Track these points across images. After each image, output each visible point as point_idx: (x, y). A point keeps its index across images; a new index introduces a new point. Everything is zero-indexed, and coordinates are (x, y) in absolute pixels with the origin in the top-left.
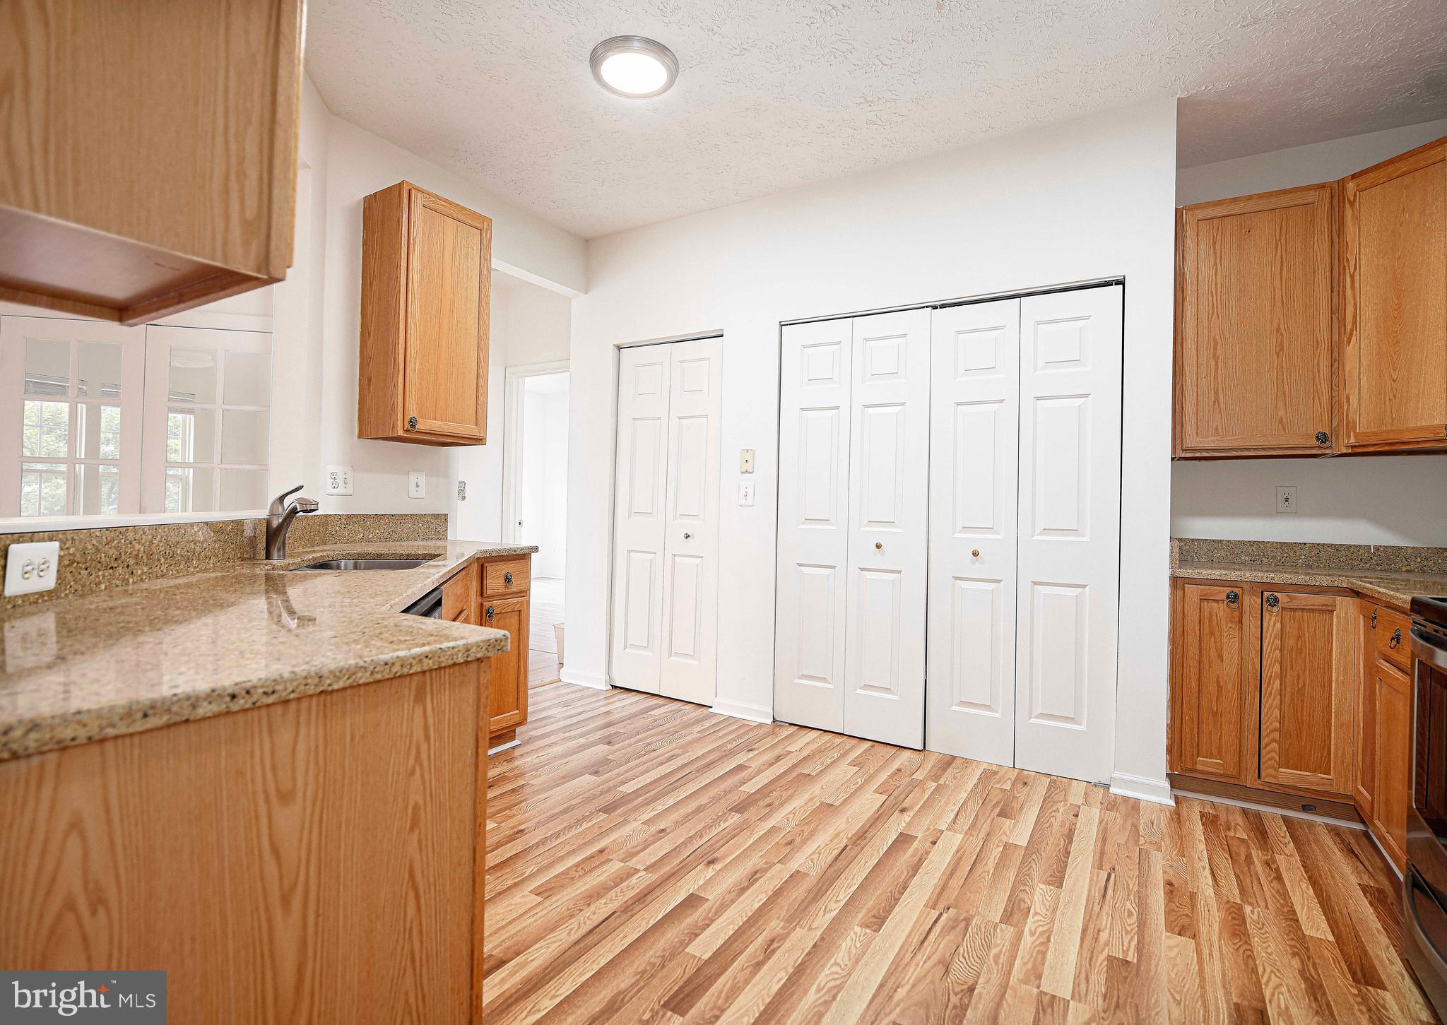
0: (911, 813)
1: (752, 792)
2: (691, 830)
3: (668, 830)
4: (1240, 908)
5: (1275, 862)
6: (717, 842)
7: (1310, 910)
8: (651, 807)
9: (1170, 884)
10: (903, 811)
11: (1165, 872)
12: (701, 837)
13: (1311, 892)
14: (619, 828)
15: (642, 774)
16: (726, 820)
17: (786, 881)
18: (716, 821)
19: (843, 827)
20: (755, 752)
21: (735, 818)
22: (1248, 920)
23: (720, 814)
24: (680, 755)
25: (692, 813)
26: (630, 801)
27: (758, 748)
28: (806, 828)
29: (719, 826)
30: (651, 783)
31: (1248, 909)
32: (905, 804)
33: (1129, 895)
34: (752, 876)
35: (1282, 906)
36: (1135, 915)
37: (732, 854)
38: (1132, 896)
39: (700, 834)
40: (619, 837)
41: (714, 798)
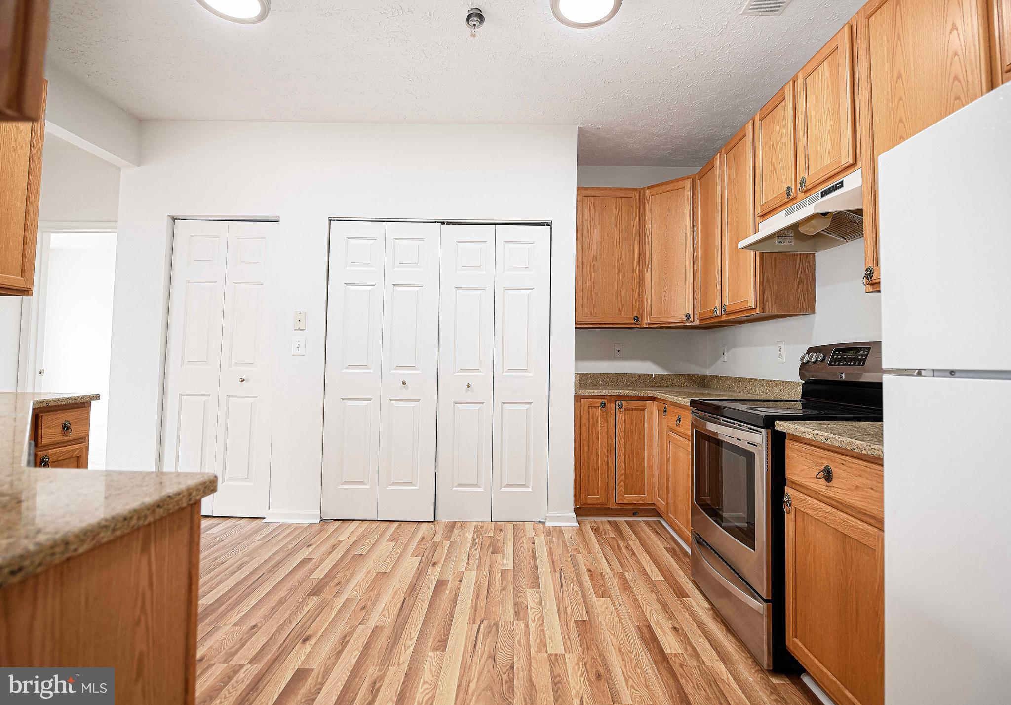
0: (440, 565)
1: (321, 577)
2: (280, 619)
3: (259, 625)
4: (624, 575)
5: (629, 546)
6: (306, 622)
7: (651, 567)
8: (237, 609)
9: (590, 570)
10: (434, 564)
11: (585, 565)
12: (290, 622)
13: (648, 557)
14: (211, 635)
15: (218, 585)
16: (307, 605)
17: (370, 636)
18: (299, 606)
19: (398, 586)
20: (314, 547)
21: (314, 601)
22: (629, 580)
23: (300, 600)
24: (248, 562)
25: (276, 605)
26: (214, 611)
27: (315, 543)
28: (372, 594)
29: (303, 610)
30: (230, 590)
31: (626, 574)
32: (434, 560)
33: (573, 583)
34: (343, 641)
35: (640, 568)
36: (580, 592)
37: (321, 628)
38: (575, 583)
39: (289, 621)
40: (215, 643)
41: (291, 589)
